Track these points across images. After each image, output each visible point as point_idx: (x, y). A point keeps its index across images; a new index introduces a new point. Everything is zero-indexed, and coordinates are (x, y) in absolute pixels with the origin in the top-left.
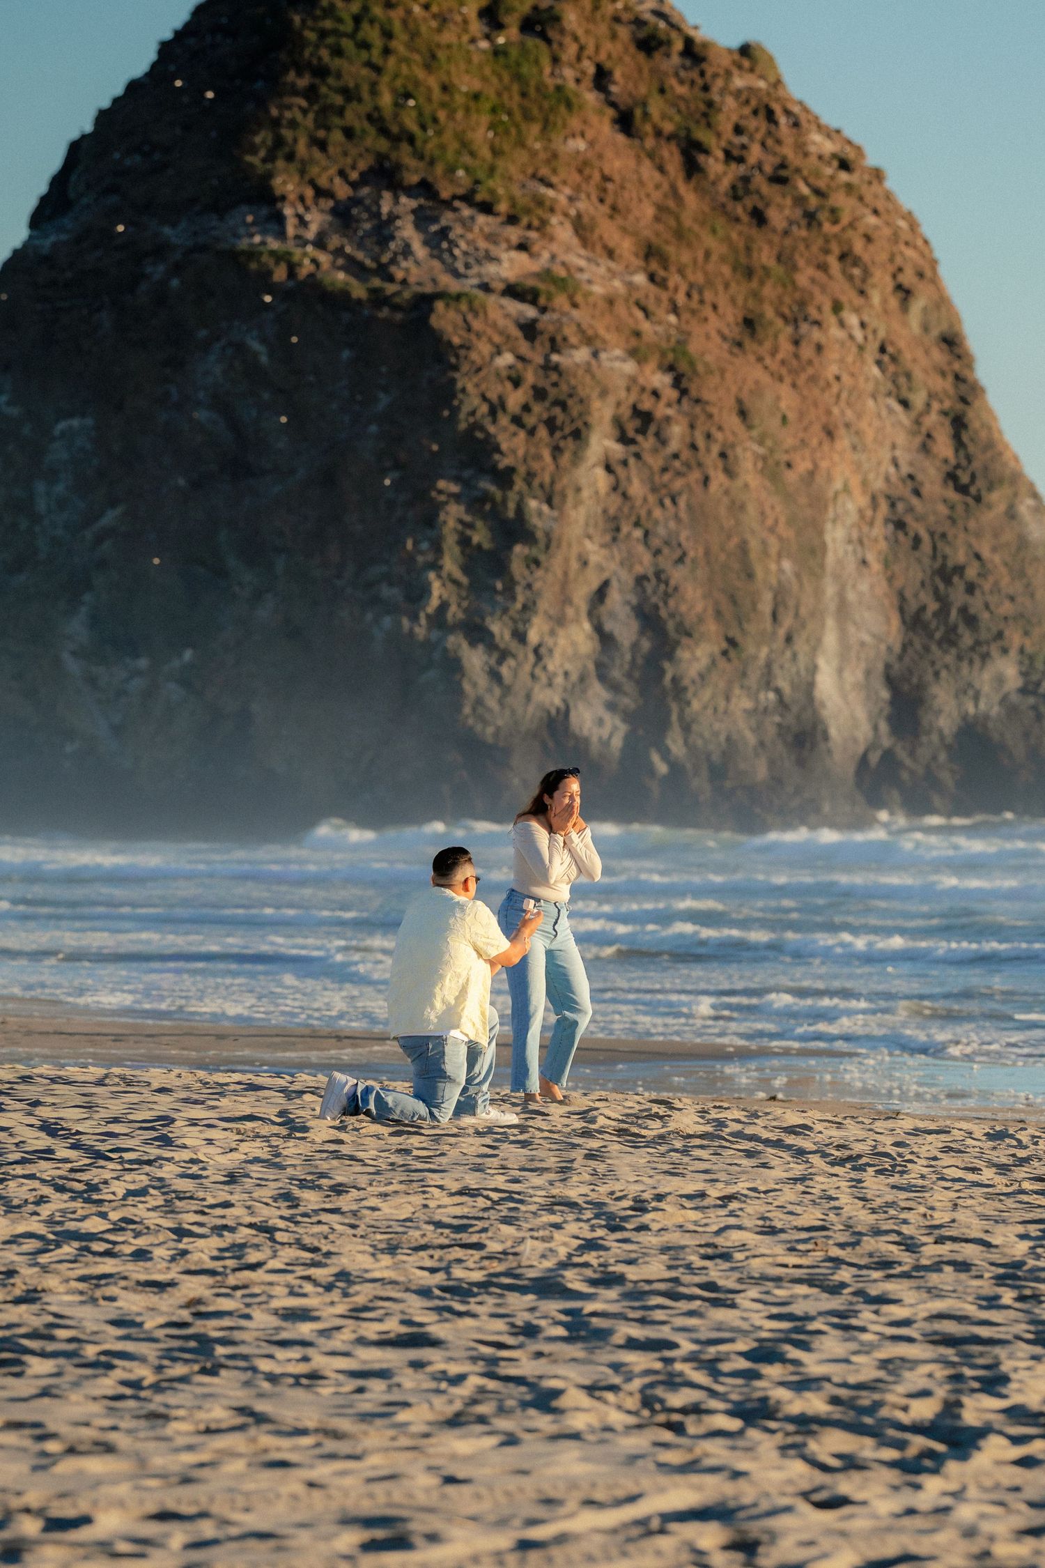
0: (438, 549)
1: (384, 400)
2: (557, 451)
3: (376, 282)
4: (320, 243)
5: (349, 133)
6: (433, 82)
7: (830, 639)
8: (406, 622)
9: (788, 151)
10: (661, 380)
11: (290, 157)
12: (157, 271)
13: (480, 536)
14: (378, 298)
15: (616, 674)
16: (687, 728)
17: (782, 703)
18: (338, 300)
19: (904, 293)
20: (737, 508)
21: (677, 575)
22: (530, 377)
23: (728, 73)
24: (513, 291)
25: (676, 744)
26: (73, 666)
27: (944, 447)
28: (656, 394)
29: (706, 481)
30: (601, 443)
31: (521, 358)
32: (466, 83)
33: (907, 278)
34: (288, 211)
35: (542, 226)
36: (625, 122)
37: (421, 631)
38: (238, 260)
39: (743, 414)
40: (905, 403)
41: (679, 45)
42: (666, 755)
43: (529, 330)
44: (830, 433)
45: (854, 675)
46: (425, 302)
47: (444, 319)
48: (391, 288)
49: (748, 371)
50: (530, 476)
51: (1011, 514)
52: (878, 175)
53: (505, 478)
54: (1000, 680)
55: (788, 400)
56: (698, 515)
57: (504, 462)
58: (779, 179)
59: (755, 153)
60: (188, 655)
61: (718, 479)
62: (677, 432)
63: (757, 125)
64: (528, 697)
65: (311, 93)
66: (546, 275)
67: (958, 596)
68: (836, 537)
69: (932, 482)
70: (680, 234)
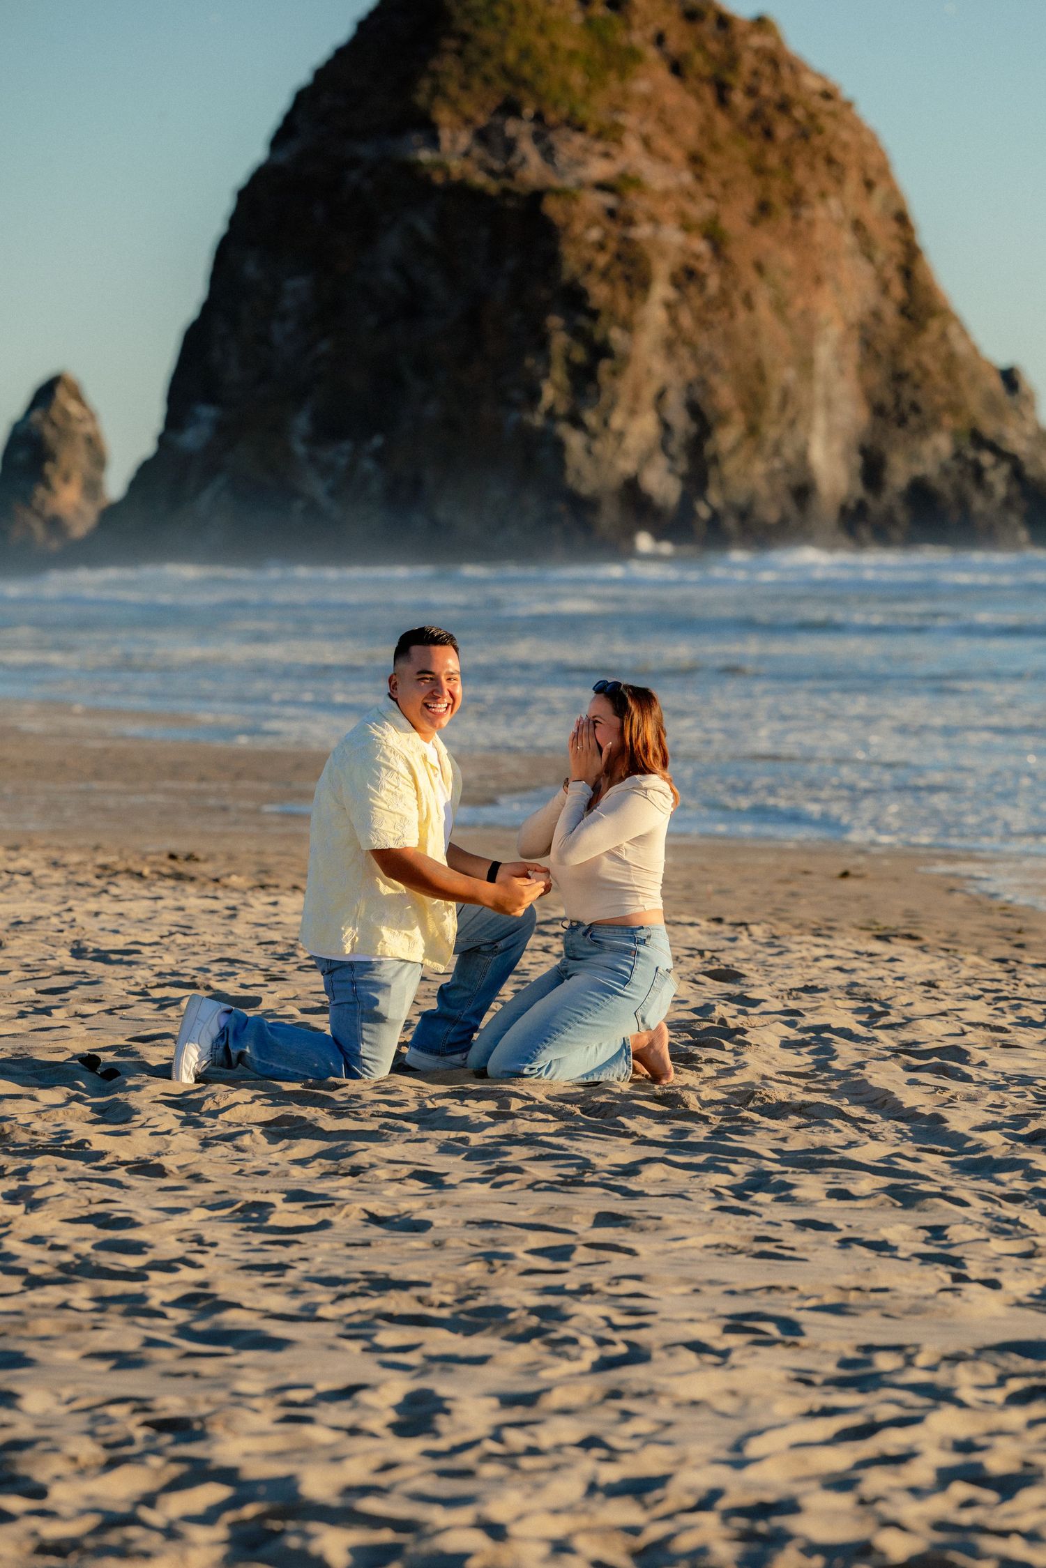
0: (548, 362)
1: (510, 264)
2: (631, 296)
3: (505, 182)
4: (466, 154)
5: (487, 80)
6: (541, 44)
7: (820, 422)
8: (527, 417)
9: (788, 88)
10: (701, 246)
11: (445, 95)
12: (354, 176)
13: (579, 355)
14: (506, 193)
15: (674, 447)
16: (722, 483)
17: (788, 469)
18: (478, 195)
19: (869, 185)
20: (755, 333)
21: (715, 380)
22: (612, 246)
23: (744, 36)
24: (602, 187)
25: (714, 497)
26: (300, 449)
27: (898, 290)
28: (697, 257)
29: (732, 316)
30: (661, 290)
31: (607, 234)
32: (567, 42)
33: (872, 175)
34: (445, 135)
35: (618, 142)
36: (677, 68)
37: (538, 420)
38: (411, 169)
39: (759, 268)
40: (870, 258)
41: (711, 16)
42: (707, 503)
43: (611, 213)
44: (818, 280)
45: (837, 447)
46: (537, 196)
47: (552, 207)
48: (514, 186)
49: (763, 241)
50: (612, 314)
51: (944, 336)
52: (849, 105)
53: (594, 315)
54: (936, 450)
55: (789, 258)
56: (729, 339)
57: (593, 304)
58: (784, 106)
59: (766, 90)
60: (378, 441)
61: (742, 315)
62: (713, 283)
63: (767, 70)
64: (611, 465)
65: (459, 53)
66: (623, 176)
67: (907, 393)
68: (824, 353)
69: (890, 312)
70: (715, 147)
